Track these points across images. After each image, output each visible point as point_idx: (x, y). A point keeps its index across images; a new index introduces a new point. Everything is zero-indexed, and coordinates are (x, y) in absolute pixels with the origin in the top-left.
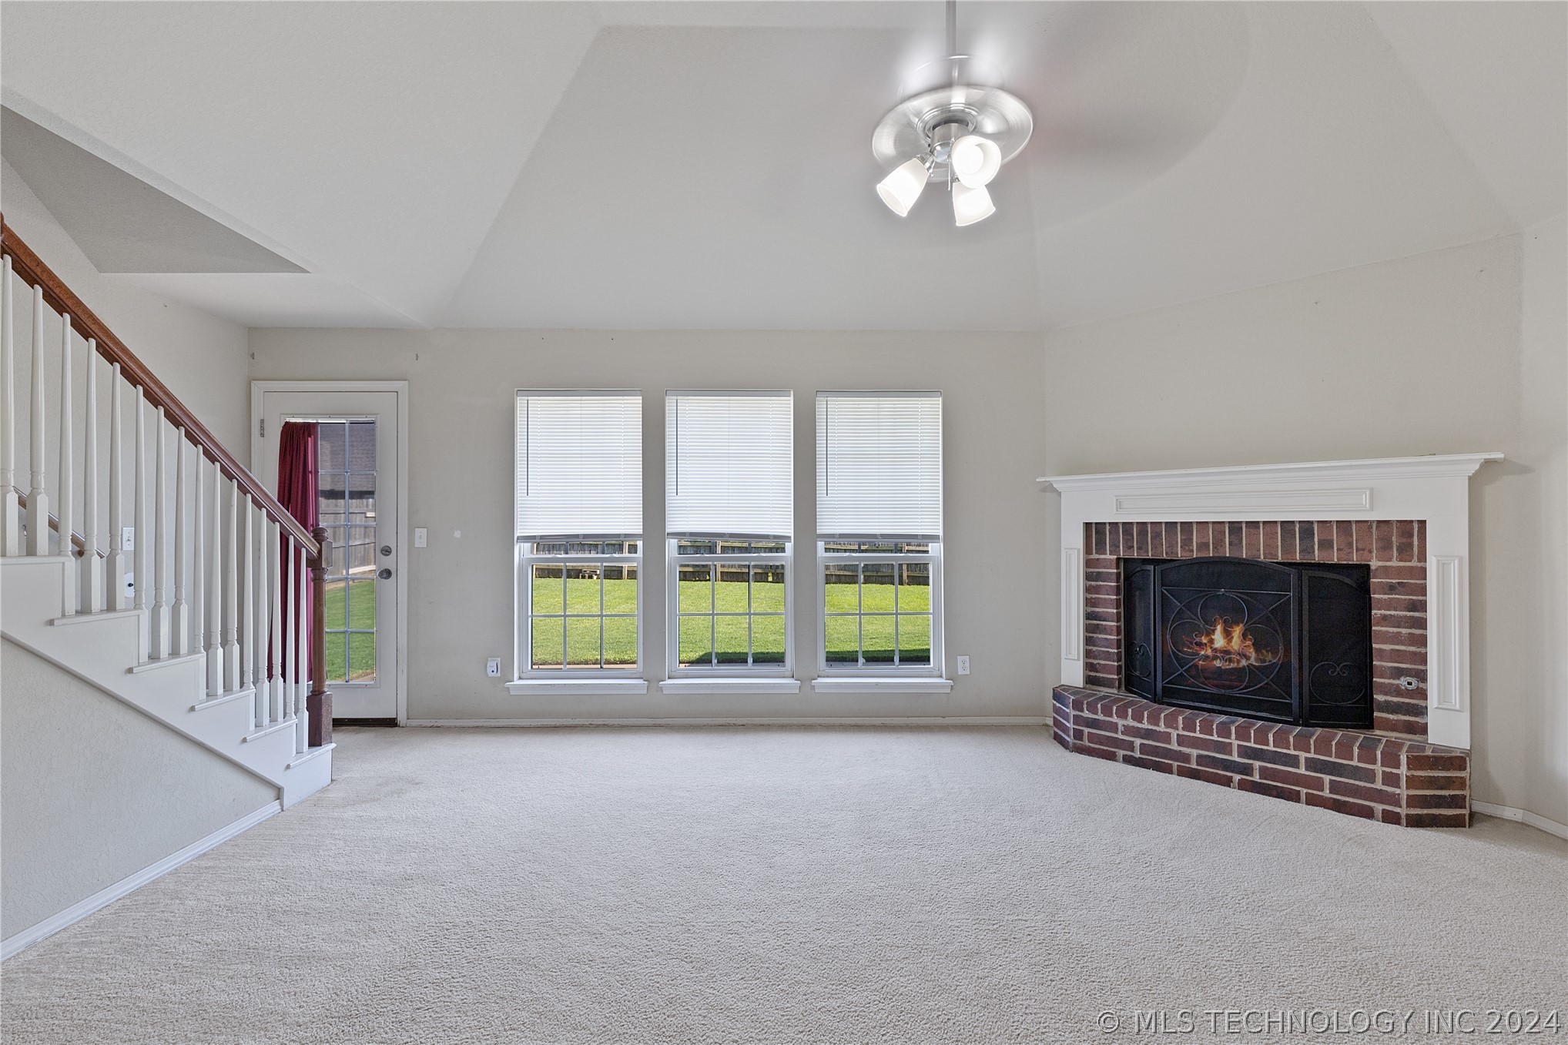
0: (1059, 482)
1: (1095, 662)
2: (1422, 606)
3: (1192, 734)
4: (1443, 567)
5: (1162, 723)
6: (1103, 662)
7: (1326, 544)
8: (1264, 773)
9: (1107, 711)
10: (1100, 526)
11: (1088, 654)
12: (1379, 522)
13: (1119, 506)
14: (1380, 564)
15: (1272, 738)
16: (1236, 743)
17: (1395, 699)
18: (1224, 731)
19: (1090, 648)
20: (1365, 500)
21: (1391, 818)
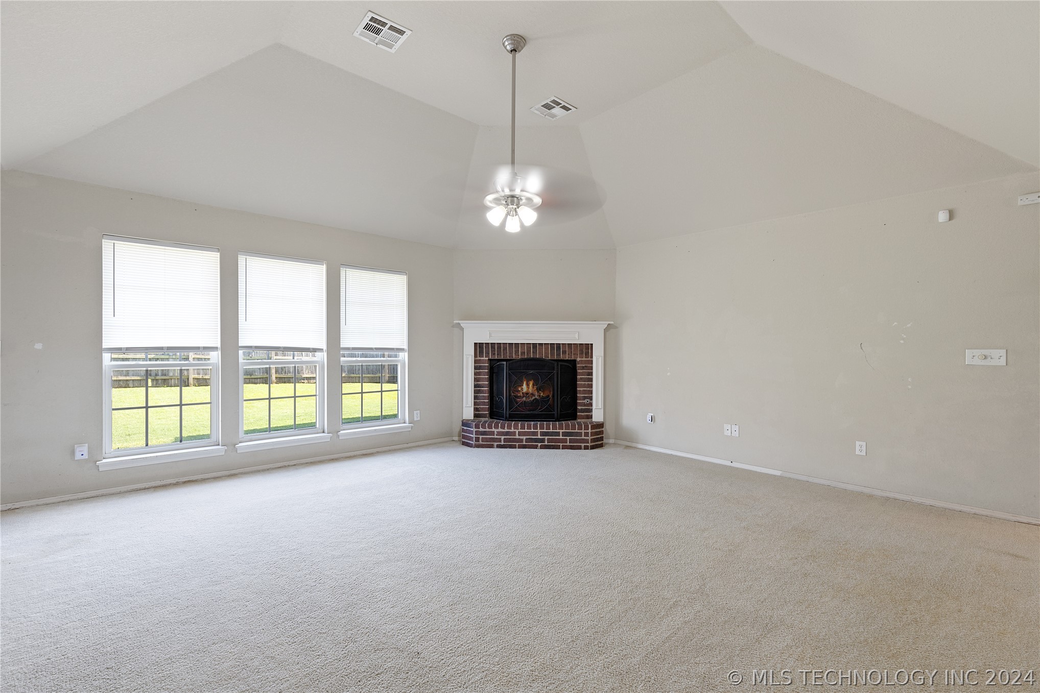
0: (463, 324)
1: (478, 407)
2: (591, 374)
3: (524, 430)
4: (597, 359)
5: (513, 428)
6: (482, 407)
7: (564, 352)
8: (549, 440)
9: (490, 427)
10: (481, 344)
11: (475, 404)
12: (580, 344)
13: (490, 336)
14: (580, 359)
15: (551, 427)
16: (539, 431)
17: (584, 408)
18: (535, 427)
19: (476, 401)
20: (577, 336)
21: (586, 448)
